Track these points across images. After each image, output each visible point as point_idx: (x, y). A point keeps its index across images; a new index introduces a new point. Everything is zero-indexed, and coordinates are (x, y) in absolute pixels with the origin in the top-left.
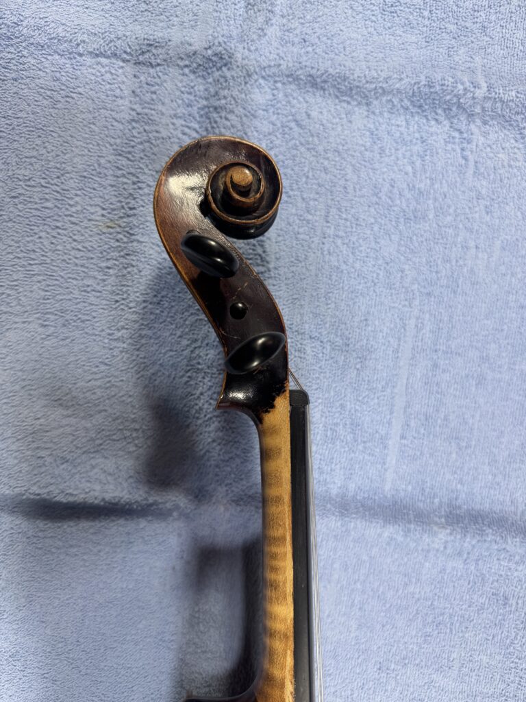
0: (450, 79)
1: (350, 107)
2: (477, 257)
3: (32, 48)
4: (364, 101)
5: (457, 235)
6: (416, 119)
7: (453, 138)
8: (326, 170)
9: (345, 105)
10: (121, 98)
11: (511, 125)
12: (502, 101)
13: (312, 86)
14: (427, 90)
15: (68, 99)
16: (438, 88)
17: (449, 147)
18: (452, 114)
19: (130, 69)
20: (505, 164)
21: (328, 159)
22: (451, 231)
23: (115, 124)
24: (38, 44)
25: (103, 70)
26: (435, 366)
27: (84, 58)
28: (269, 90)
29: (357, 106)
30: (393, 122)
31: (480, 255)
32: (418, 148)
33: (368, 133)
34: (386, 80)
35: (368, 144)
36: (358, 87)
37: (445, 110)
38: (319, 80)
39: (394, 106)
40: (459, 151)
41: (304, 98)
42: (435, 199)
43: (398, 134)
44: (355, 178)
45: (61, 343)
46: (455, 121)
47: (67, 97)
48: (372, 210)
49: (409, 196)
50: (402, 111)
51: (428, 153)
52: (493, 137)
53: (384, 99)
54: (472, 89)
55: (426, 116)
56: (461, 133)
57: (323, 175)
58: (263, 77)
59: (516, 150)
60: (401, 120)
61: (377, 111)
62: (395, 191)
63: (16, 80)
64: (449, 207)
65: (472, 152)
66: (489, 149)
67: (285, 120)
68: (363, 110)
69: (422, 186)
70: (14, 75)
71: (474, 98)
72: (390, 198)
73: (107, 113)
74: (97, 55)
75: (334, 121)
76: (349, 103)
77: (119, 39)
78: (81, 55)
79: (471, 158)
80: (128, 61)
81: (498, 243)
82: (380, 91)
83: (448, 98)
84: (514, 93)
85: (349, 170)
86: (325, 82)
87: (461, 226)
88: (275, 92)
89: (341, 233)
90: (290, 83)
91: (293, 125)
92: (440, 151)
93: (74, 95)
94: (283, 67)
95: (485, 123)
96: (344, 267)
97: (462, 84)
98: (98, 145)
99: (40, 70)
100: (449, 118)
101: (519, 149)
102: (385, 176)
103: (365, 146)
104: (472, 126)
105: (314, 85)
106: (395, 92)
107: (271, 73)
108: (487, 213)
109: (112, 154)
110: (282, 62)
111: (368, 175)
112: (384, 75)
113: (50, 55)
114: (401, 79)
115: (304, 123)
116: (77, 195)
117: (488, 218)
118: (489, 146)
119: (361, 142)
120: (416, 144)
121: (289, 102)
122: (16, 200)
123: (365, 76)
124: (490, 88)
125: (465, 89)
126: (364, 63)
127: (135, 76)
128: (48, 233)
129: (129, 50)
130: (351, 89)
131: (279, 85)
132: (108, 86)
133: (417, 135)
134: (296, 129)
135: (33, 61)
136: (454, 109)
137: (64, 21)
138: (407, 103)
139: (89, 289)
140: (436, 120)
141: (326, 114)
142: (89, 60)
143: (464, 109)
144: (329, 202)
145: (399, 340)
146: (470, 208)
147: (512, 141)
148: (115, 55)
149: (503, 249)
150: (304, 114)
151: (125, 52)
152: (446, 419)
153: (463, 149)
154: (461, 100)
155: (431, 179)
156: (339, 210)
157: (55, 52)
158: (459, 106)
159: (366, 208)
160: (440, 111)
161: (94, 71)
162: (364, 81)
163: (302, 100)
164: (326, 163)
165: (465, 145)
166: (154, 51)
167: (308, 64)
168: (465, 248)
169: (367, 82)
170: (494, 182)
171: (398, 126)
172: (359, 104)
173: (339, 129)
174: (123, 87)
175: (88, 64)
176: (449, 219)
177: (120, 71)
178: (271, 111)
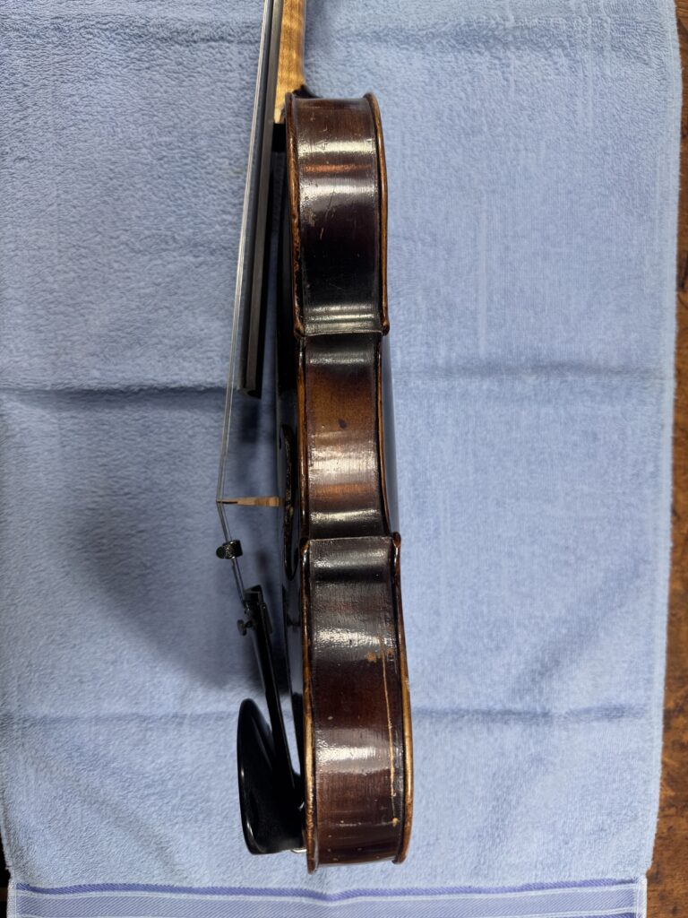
0: (485, 17)
1: (409, 53)
2: (527, 157)
3: (158, 42)
4: (419, 46)
5: (508, 141)
6: (463, 54)
7: (495, 65)
8: (397, 105)
9: (405, 52)
10: (231, 71)
11: (539, 47)
12: (528, 29)
13: (377, 41)
14: (467, 28)
15: (191, 78)
16: (475, 25)
17: (492, 72)
18: (491, 45)
19: (234, 48)
20: (540, 79)
21: (397, 96)
22: (503, 139)
23: (230, 92)
24: (163, 38)
25: (214, 52)
26: (507, 248)
27: (198, 44)
28: (343, 49)
29: (414, 51)
30: (445, 59)
31: (529, 155)
32: (467, 77)
33: (426, 71)
34: (433, 27)
35: (427, 80)
36: (413, 35)
37: (484, 43)
38: (381, 34)
39: (443, 46)
40: (500, 74)
41: (372, 51)
42: (487, 116)
43: (450, 69)
44: (421, 108)
45: (212, 269)
46: (494, 51)
47: (190, 76)
48: (438, 131)
49: (465, 116)
50: (450, 50)
51: (476, 80)
52: (526, 59)
53: (435, 42)
54: (502, 22)
55: (470, 51)
56: (500, 59)
57: (396, 109)
58: (338, 39)
59: (547, 67)
60: (450, 57)
61: (431, 53)
62: (454, 114)
63: (148, 68)
64: (498, 120)
65: (511, 73)
66: (524, 70)
67: (359, 70)
68: (419, 54)
69: (475, 107)
70: (147, 65)
71: (505, 29)
72: (451, 120)
73: (221, 85)
74: (208, 40)
75: (398, 66)
76: (407, 49)
77: (224, 25)
78: (195, 42)
79: (512, 79)
80: (232, 42)
81: (543, 144)
82: (430, 35)
83: (485, 32)
84: (536, 20)
85: (415, 102)
86: (387, 35)
87: (510, 134)
88: (349, 49)
89: (416, 152)
90: (360, 40)
91: (366, 73)
92: (485, 77)
93: (195, 74)
94: (353, 29)
95: (518, 48)
96: (422, 178)
97: (495, 19)
98: (219, 110)
99: (166, 58)
100: (488, 49)
101: (549, 65)
102: (445, 103)
103: (424, 82)
104: (508, 53)
105: (379, 39)
106: (442, 34)
107: (343, 35)
108: (530, 120)
109: (230, 116)
110: (351, 25)
111: (431, 105)
112: (431, 22)
113: (172, 45)
114: (446, 23)
115: (374, 71)
116: (208, 151)
117: (531, 125)
118: (524, 66)
119: (421, 79)
120: (465, 74)
121: (361, 56)
122: (162, 162)
123: (417, 26)
124: (517, 19)
125: (497, 23)
126: (415, 16)
127: (240, 53)
128: (190, 184)
129: (232, 33)
130: (408, 38)
131: (351, 43)
132: (219, 64)
133: (465, 67)
134: (369, 76)
135: (159, 52)
136: (491, 41)
137: (180, 18)
138: (453, 42)
139: (227, 223)
140: (479, 52)
141: (390, 61)
142: (203, 46)
143: (499, 40)
144: (404, 129)
145: (475, 230)
146: (516, 119)
147: (543, 60)
148: (222, 38)
149: (548, 147)
150: (374, 64)
151: (230, 35)
152: (522, 291)
153: (503, 73)
154: (496, 33)
155: (481, 100)
156: (412, 134)
157: (177, 43)
158: (495, 38)
159: (433, 131)
160: (480, 45)
161: (208, 54)
162: (417, 30)
163: (370, 52)
164: (396, 99)
165: (505, 69)
166: (252, 32)
167: (371, 23)
168: (517, 151)
169: (420, 30)
170: (533, 94)
171: (449, 62)
172: (416, 49)
173: (403, 71)
174: (232, 63)
175: (202, 48)
176: (500, 129)
177: (227, 50)
178: (348, 65)
